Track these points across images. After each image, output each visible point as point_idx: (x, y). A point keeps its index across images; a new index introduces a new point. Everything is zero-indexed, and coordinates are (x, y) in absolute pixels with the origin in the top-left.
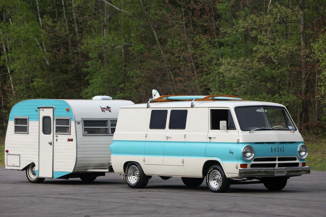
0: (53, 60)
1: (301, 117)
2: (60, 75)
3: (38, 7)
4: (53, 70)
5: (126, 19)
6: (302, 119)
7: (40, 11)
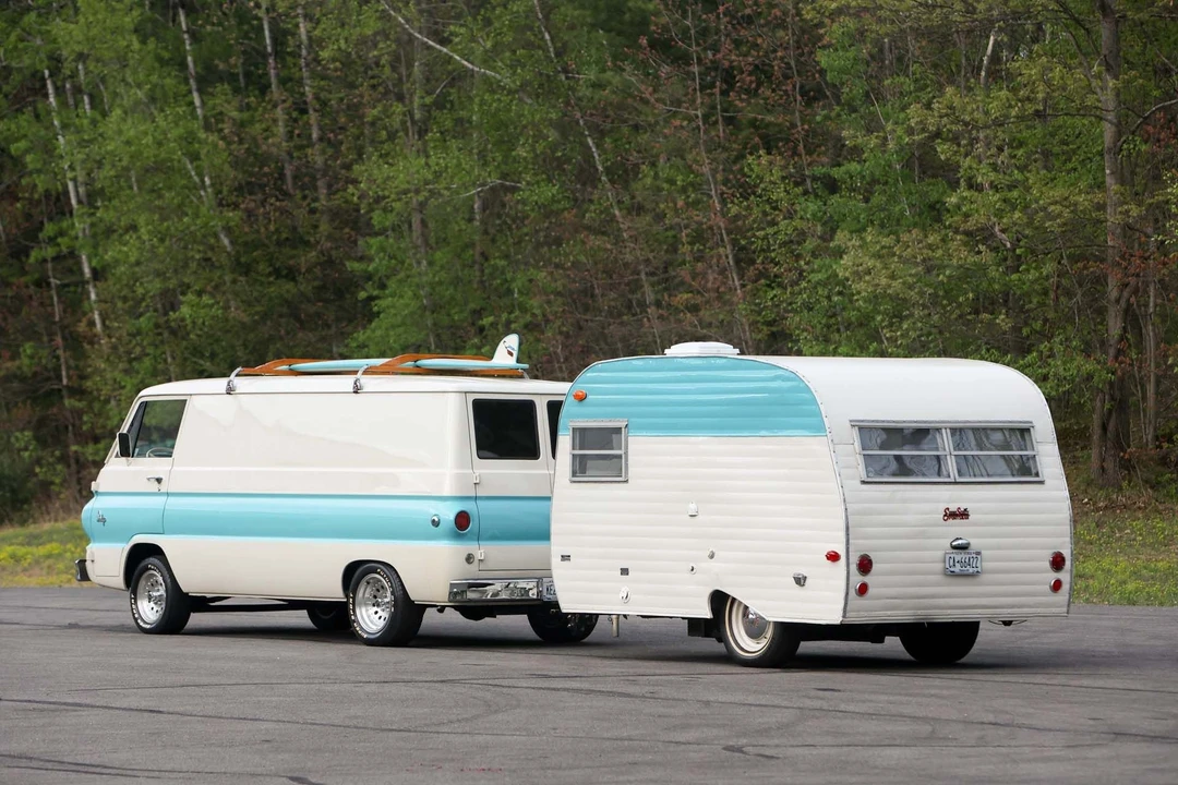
0: (246, 233)
1: (1104, 428)
2: (270, 283)
3: (189, 59)
4: (245, 269)
5: (499, 100)
6: (1109, 435)
7: (197, 73)
